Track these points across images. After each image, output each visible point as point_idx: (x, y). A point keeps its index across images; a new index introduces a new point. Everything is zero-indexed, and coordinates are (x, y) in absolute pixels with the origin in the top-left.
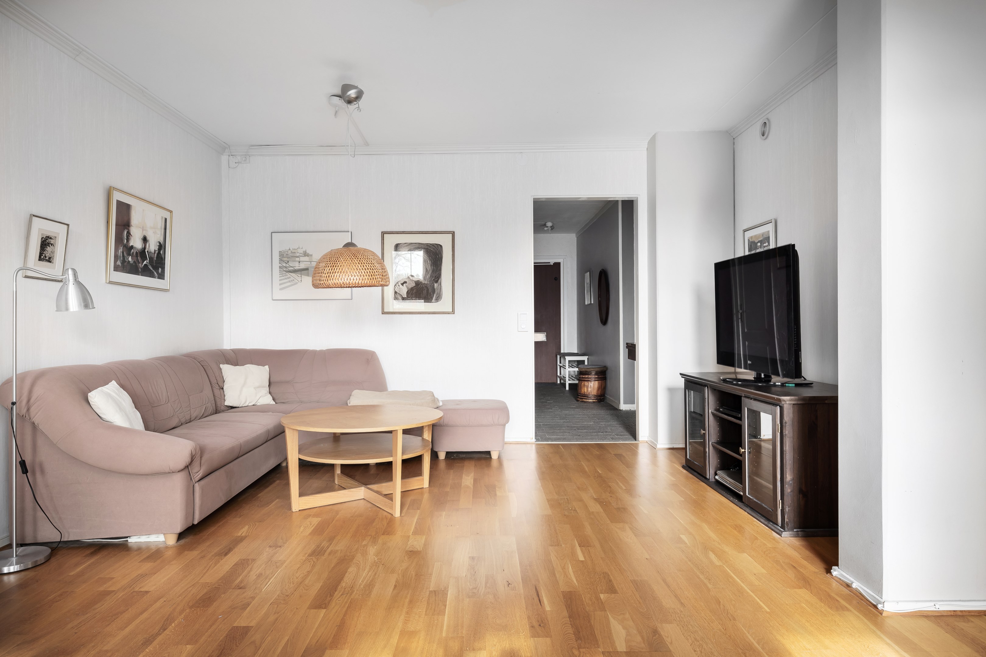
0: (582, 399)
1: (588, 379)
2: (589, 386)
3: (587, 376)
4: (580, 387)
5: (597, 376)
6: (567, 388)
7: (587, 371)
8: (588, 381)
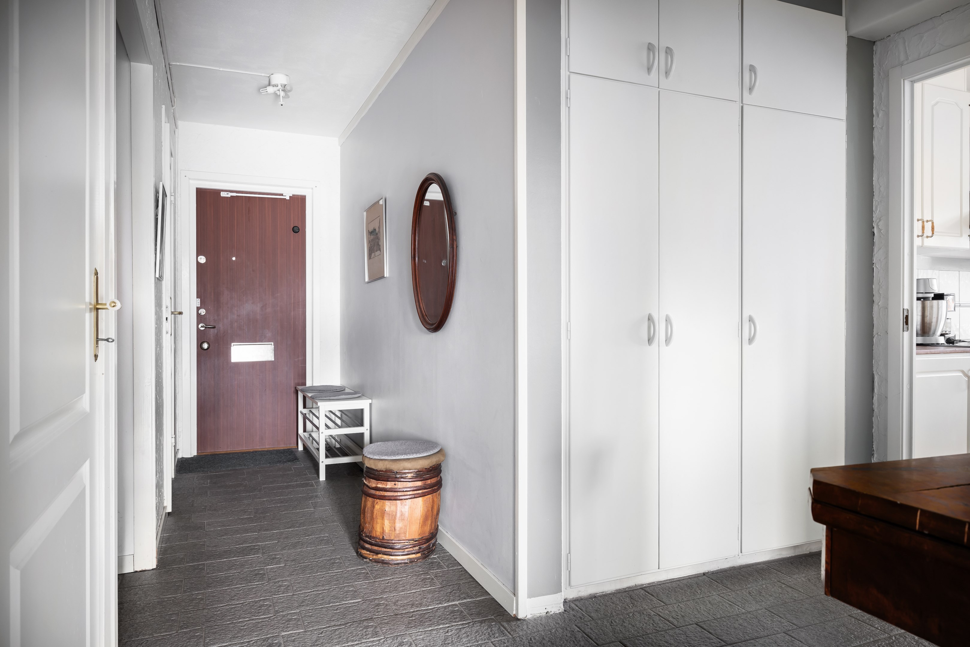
0: (377, 553)
1: (396, 494)
2: (398, 515)
3: (389, 485)
4: (368, 515)
5: (419, 484)
6: (322, 477)
7: (391, 471)
8: (395, 499)
